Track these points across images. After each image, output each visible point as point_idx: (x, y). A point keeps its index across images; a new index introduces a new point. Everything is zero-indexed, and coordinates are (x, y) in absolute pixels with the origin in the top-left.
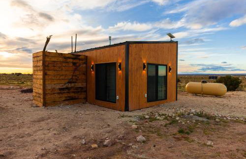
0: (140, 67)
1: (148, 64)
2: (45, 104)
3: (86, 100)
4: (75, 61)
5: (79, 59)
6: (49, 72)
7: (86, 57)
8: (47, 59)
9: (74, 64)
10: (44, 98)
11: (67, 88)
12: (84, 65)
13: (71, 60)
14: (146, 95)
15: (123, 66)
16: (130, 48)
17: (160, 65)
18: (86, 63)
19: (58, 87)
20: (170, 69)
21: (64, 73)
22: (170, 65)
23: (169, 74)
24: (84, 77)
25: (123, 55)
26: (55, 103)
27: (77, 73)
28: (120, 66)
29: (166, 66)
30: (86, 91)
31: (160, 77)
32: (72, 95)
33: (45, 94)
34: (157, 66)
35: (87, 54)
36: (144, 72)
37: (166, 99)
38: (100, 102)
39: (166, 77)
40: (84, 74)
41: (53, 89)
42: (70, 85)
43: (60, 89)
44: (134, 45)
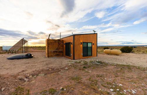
0: (79, 44)
1: (83, 42)
2: (48, 57)
3: (63, 56)
4: (59, 42)
5: (60, 41)
6: (49, 46)
7: (63, 40)
8: (49, 42)
9: (58, 43)
10: (48, 55)
11: (56, 51)
12: (62, 43)
13: (57, 42)
14: (82, 54)
15: (73, 43)
16: (75, 37)
17: (89, 43)
18: (63, 42)
19: (53, 51)
20: (93, 44)
21: (55, 46)
22: (93, 42)
23: (93, 46)
24: (62, 48)
25: (73, 39)
26: (52, 56)
27: (59, 46)
28: (72, 43)
29: (92, 43)
30: (63, 53)
31: (89, 47)
32: (58, 54)
33: (48, 53)
34: (87, 43)
35: (63, 39)
36: (81, 45)
37: (92, 56)
38: (66, 56)
39: (92, 47)
40: (62, 46)
41: (51, 52)
42: (57, 50)
43: (53, 52)
44: (77, 36)
